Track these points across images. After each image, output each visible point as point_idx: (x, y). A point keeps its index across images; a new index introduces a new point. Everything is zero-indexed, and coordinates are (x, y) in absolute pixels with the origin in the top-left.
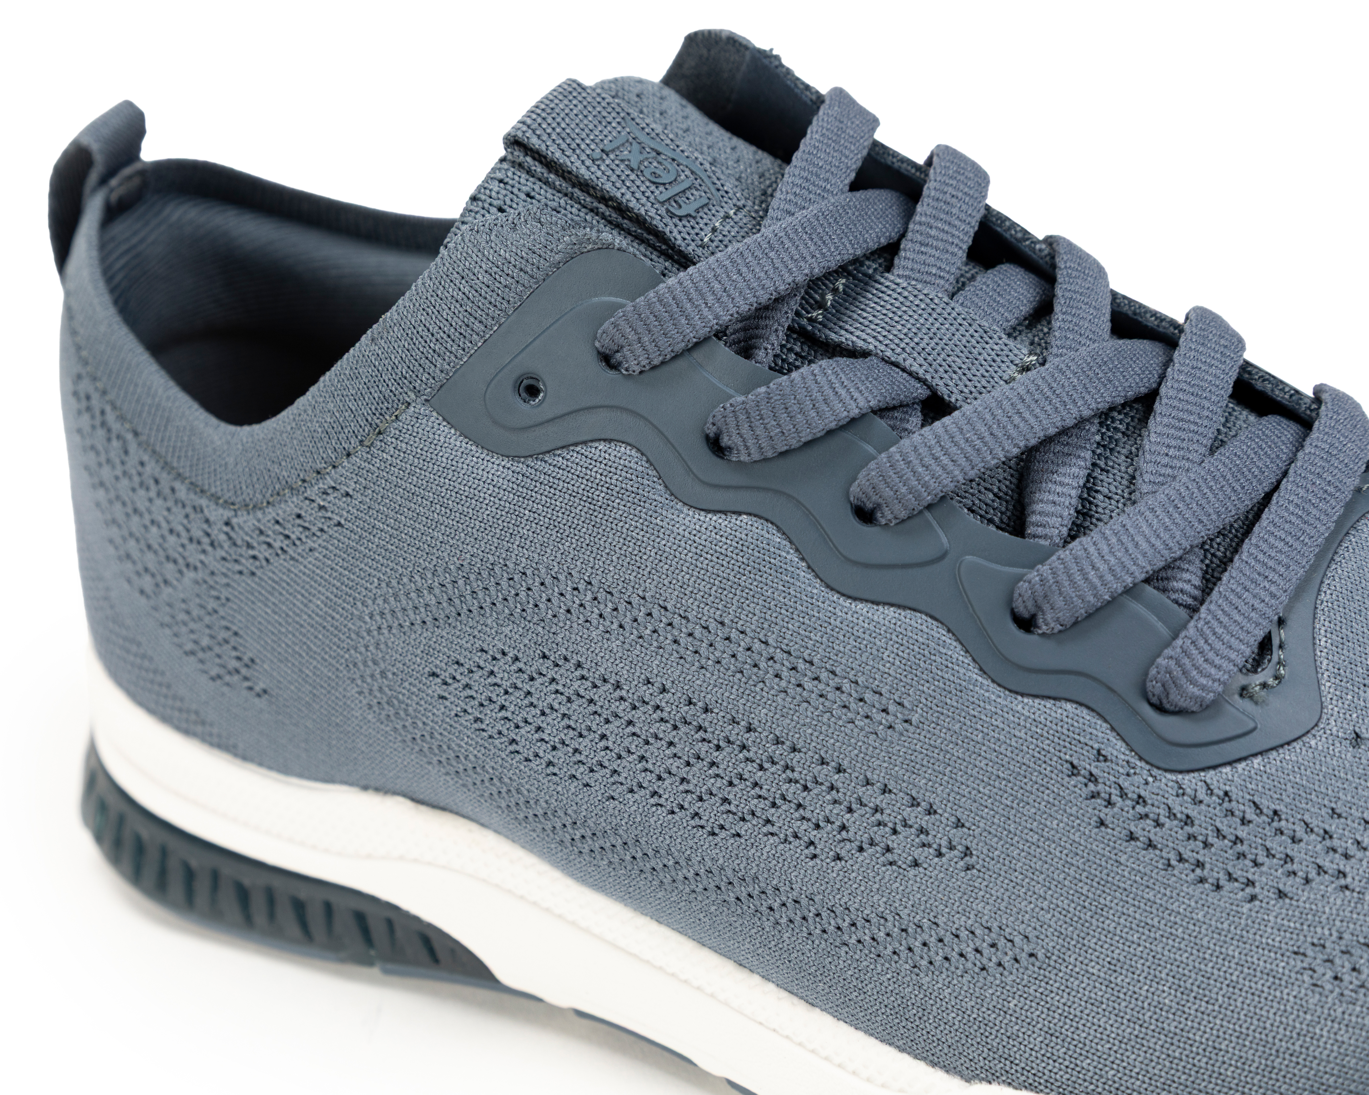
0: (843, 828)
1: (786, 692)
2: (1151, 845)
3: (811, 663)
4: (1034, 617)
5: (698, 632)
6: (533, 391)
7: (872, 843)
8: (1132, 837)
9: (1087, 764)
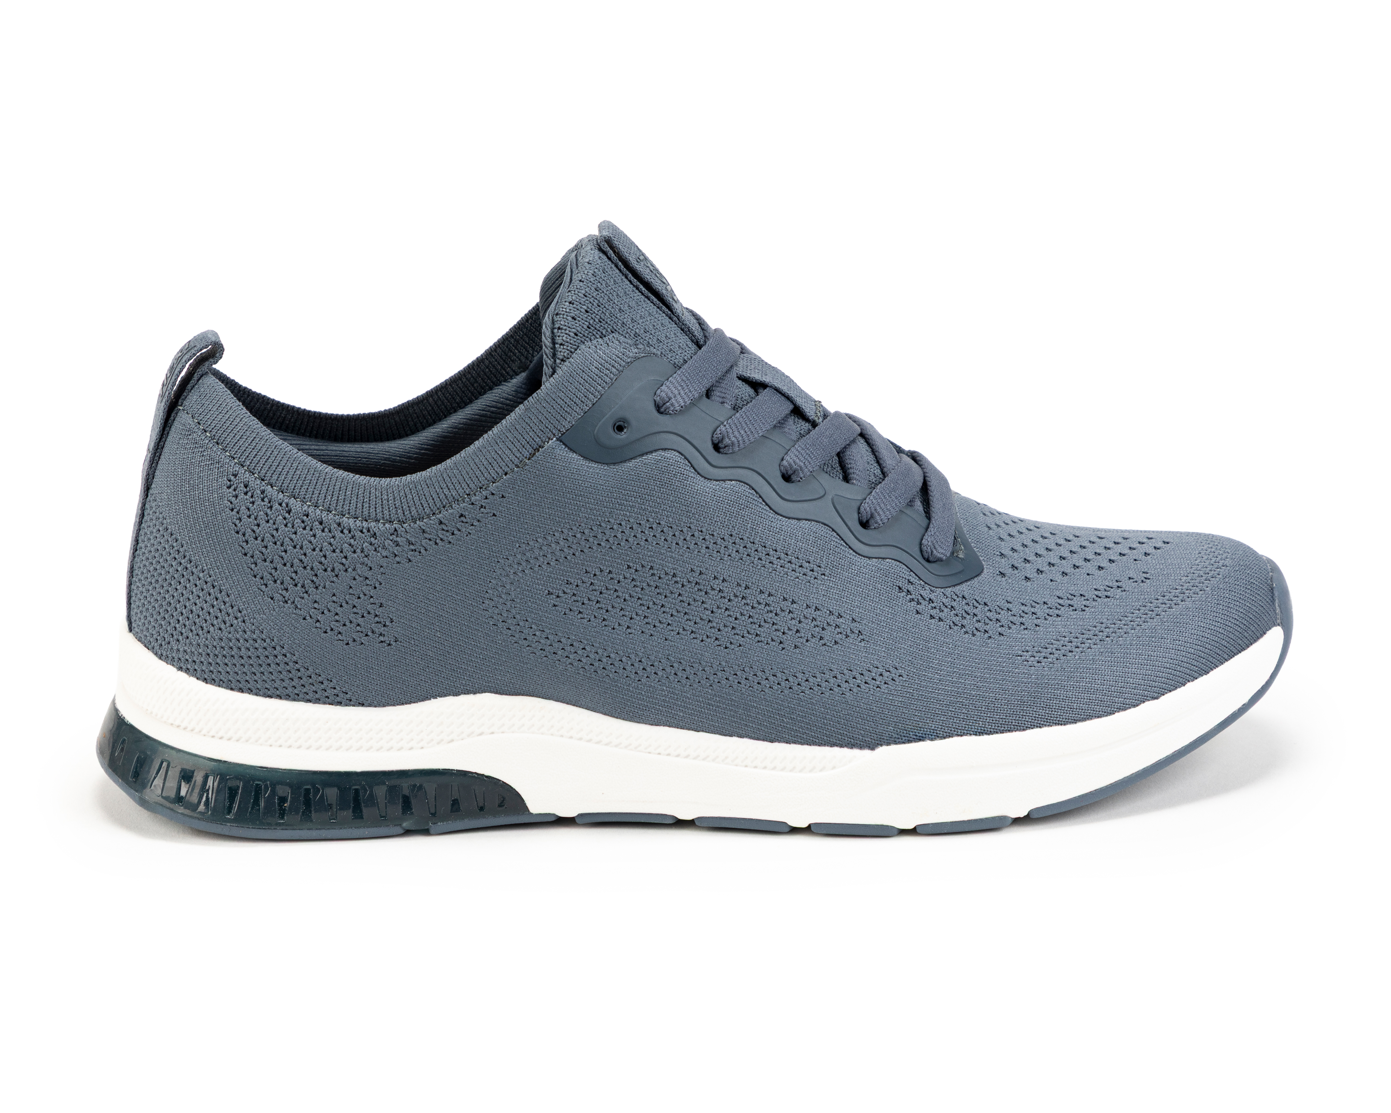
0: (798, 631)
1: (764, 567)
2: (940, 620)
3: (776, 551)
4: (867, 521)
5: (719, 541)
6: (620, 429)
7: (813, 636)
8: (932, 617)
9: (906, 586)
